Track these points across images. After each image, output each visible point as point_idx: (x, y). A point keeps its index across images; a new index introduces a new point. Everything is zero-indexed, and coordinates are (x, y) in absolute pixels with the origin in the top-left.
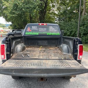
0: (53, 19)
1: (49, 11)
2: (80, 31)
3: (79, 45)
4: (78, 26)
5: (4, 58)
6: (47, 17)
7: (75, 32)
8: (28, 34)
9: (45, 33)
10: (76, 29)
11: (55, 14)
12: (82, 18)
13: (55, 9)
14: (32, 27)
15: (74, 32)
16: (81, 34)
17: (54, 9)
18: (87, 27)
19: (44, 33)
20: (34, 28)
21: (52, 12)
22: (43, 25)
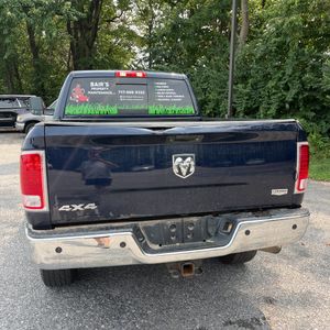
0: (123, 55)
1: (109, 21)
2: (235, 100)
3: (299, 144)
4: (229, 83)
5: (42, 207)
6: (102, 46)
7: (217, 105)
8: (77, 113)
9: (142, 107)
10: (220, 93)
11: (132, 35)
13: (130, 15)
14: (92, 84)
15: (211, 105)
16: (238, 109)
17: (125, 15)
18: (256, 84)
19: (137, 107)
20: (98, 87)
21: (122, 29)
22: (135, 76)
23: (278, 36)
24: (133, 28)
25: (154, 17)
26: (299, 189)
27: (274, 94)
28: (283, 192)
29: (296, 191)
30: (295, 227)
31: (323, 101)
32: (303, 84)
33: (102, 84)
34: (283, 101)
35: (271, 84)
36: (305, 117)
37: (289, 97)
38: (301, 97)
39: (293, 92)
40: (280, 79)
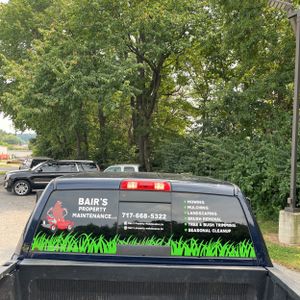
0: (179, 123)
1: (168, 95)
6: (161, 116)
13: (187, 89)
17: (183, 89)
20: (90, 207)
21: (179, 101)
22: (150, 188)
24: (190, 100)
25: (209, 90)
33: (96, 201)
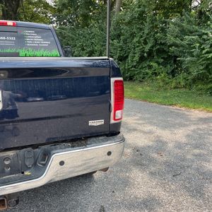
3: (113, 80)
4: (107, 39)
10: (102, 46)
12: (114, 19)
18: (126, 40)
22: (5, 24)
23: (139, 7)
26: (115, 119)
27: (138, 47)
28: (100, 122)
29: (112, 121)
30: (109, 153)
31: (169, 52)
32: (156, 40)
34: (143, 52)
35: (136, 40)
36: (157, 62)
37: (147, 48)
38: (155, 49)
39: (150, 45)
40: (141, 37)
